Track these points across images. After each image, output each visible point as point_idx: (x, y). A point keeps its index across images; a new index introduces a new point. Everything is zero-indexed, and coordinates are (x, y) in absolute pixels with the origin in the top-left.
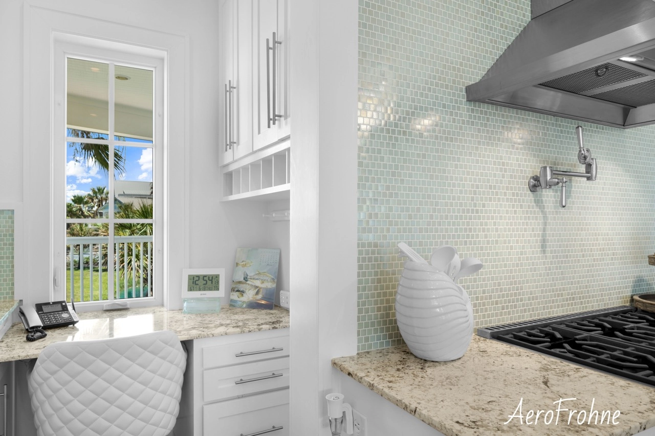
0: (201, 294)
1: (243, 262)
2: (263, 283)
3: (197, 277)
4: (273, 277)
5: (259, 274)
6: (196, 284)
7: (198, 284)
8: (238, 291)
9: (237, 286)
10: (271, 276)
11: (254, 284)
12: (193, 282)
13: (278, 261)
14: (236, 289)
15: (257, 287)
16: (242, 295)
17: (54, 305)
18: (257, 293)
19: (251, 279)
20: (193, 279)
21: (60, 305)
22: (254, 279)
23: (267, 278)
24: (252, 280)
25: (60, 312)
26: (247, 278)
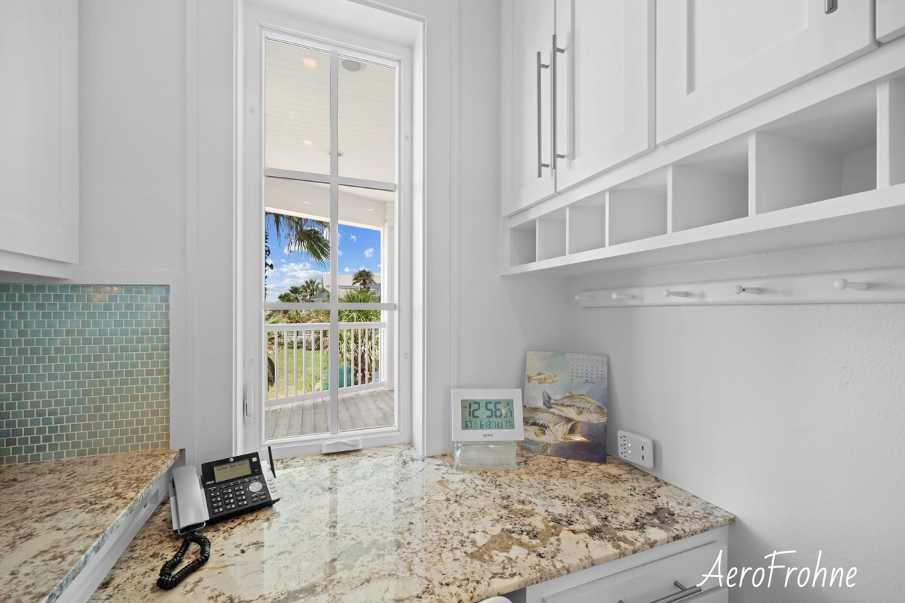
0: (485, 436)
1: (539, 374)
2: (581, 413)
3: (475, 403)
4: (599, 404)
5: (571, 397)
6: (474, 416)
7: (477, 417)
8: (534, 424)
9: (532, 415)
10: (595, 402)
11: (563, 415)
12: (470, 412)
13: (606, 376)
14: (531, 421)
15: (569, 420)
16: (544, 433)
17: (237, 464)
18: (572, 431)
19: (557, 404)
20: (470, 408)
21: (247, 462)
22: (563, 405)
23: (588, 406)
24: (559, 407)
25: (247, 480)
26: (549, 402)
